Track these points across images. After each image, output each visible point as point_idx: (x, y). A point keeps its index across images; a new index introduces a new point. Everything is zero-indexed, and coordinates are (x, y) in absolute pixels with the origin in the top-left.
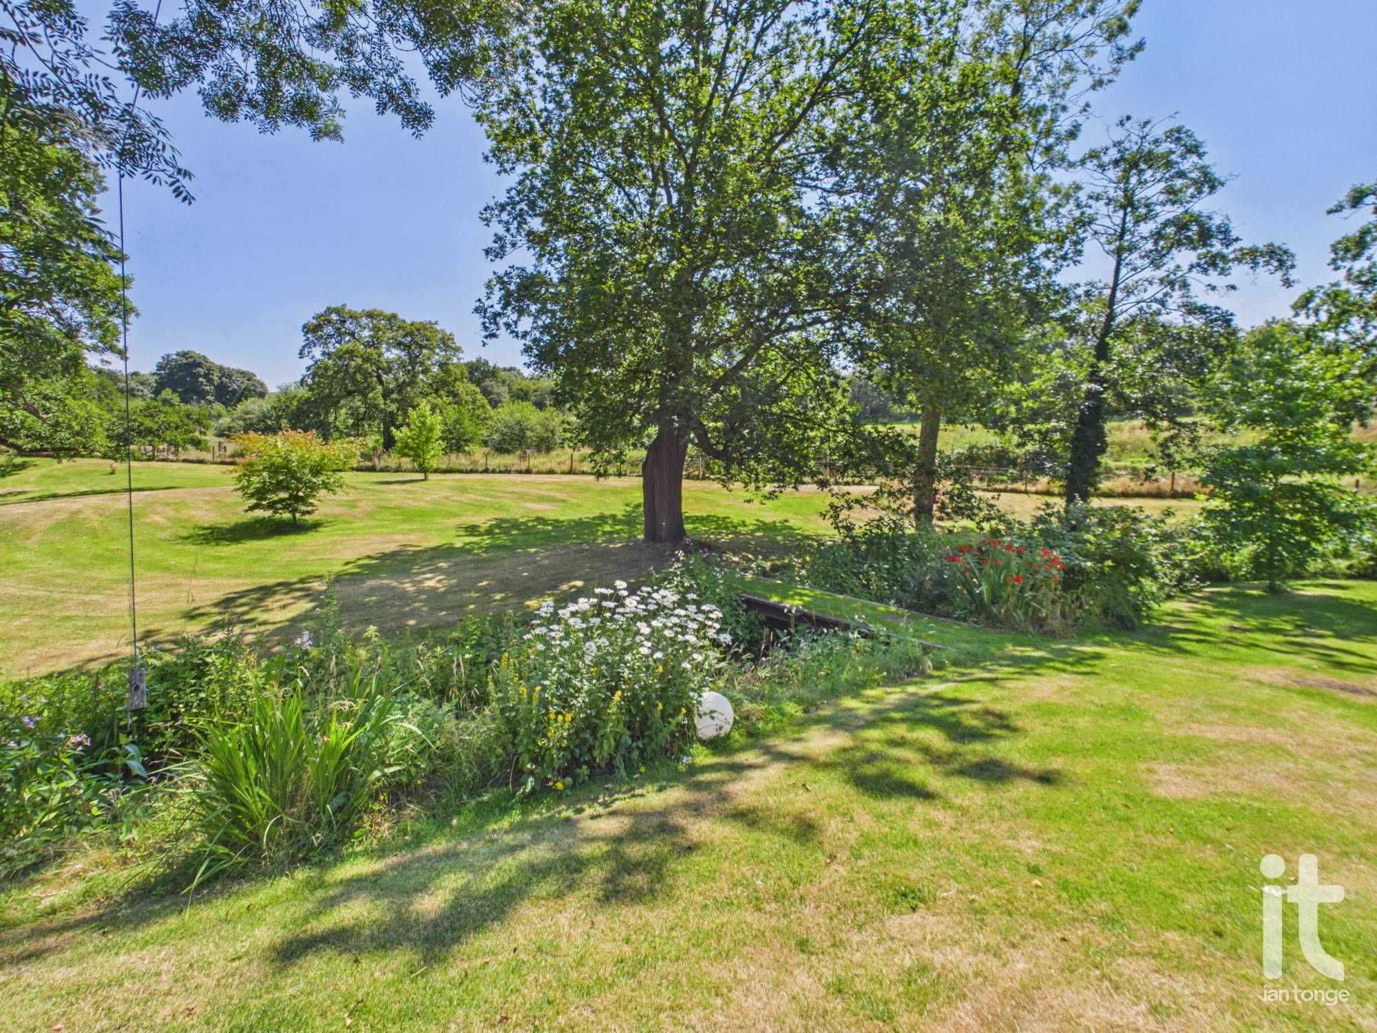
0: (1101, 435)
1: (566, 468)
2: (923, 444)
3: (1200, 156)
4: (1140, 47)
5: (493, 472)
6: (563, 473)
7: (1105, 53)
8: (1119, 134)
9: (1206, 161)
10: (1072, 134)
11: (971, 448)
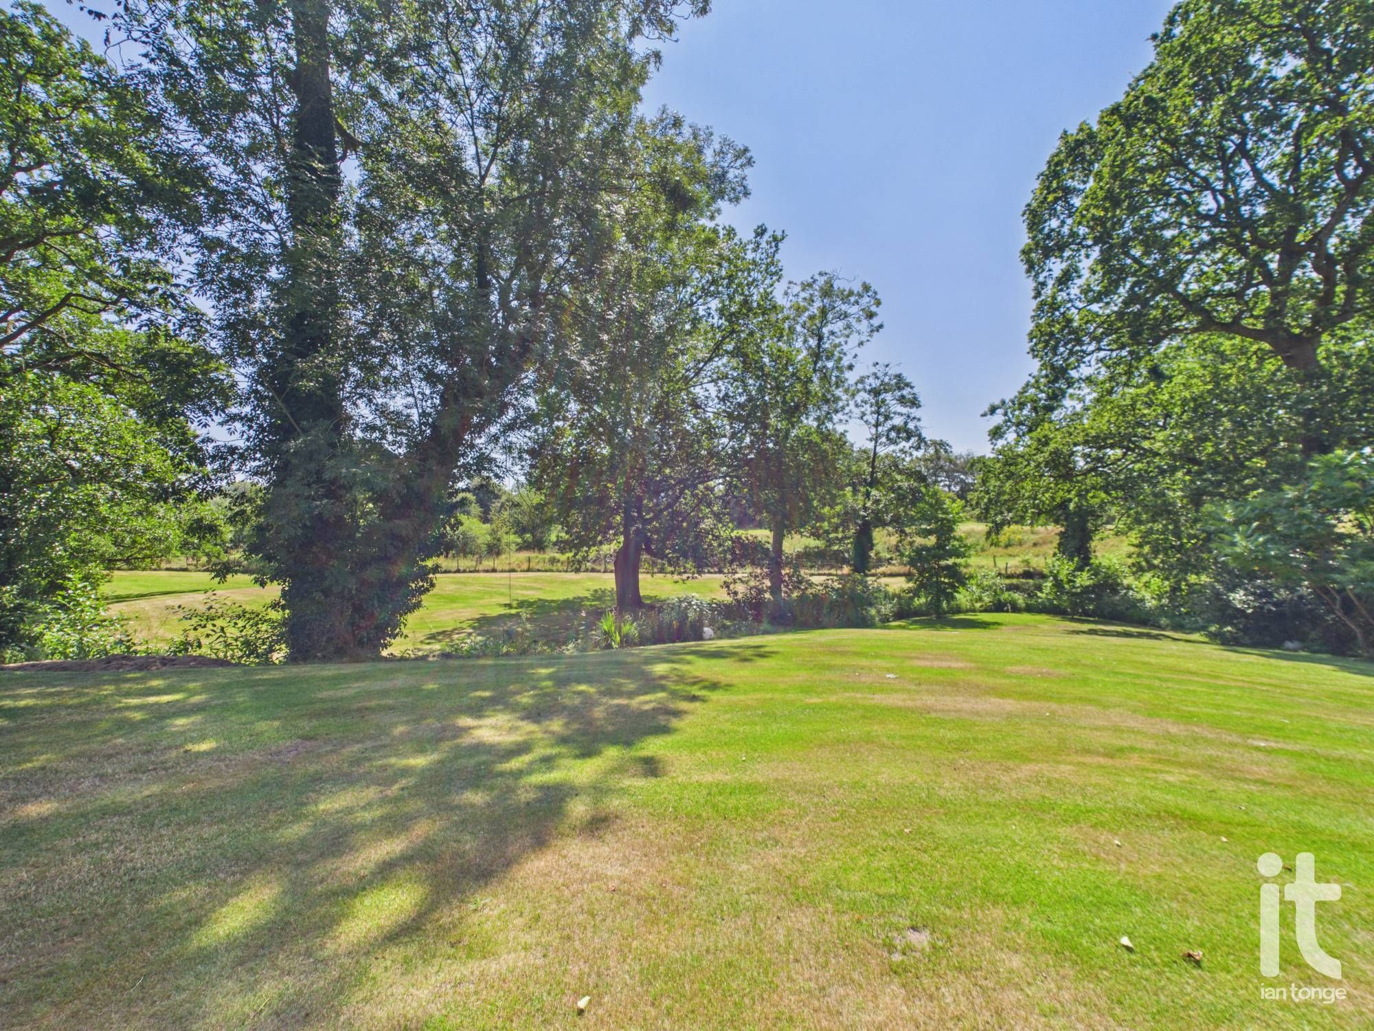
0: (870, 539)
1: (525, 567)
2: (774, 547)
3: (912, 388)
4: (881, 326)
5: (464, 571)
6: (523, 571)
7: (864, 326)
8: (874, 370)
9: (915, 390)
10: (851, 367)
11: (806, 547)
